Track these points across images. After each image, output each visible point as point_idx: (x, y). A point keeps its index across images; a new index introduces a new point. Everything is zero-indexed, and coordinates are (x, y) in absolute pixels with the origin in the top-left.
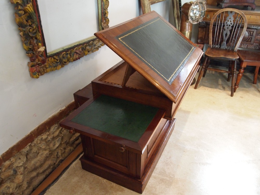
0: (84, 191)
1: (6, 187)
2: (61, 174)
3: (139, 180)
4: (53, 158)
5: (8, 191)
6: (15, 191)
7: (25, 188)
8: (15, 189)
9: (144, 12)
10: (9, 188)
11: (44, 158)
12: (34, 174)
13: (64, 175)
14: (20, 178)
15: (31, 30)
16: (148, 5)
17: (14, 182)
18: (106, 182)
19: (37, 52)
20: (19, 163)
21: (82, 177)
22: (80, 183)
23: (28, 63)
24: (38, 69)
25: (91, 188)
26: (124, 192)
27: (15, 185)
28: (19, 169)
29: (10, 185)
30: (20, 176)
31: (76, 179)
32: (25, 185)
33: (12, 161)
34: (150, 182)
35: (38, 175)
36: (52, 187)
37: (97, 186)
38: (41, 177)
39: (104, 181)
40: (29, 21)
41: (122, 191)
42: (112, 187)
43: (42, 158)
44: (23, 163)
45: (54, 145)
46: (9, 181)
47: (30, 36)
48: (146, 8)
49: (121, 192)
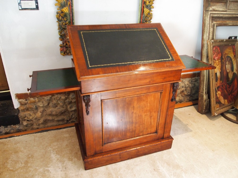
0: (62, 144)
1: (29, 114)
2: (64, 128)
3: (85, 157)
4: (68, 116)
5: (29, 116)
6: (34, 120)
7: (41, 123)
8: (35, 119)
9: (204, 31)
10: (30, 115)
11: (59, 111)
12: (50, 118)
13: (64, 130)
14: (39, 114)
15: (64, 24)
16: (208, 25)
17: (35, 114)
18: (78, 148)
19: (66, 39)
20: (41, 104)
21: (71, 136)
22: (66, 139)
23: (61, 44)
24: (64, 50)
25: (67, 145)
26: (79, 161)
27: (35, 117)
28: (40, 108)
29: (32, 115)
30: (40, 113)
31: (67, 135)
32: (41, 121)
33: (36, 100)
34: (100, 169)
35: (53, 120)
36: (52, 131)
37: (71, 146)
38: (55, 123)
39: (78, 147)
40: (65, 18)
41: (79, 159)
42: (77, 153)
43: (58, 111)
44: (43, 105)
45: (71, 108)
46: (32, 112)
47: (62, 27)
48: (206, 28)
49: (77, 159)
